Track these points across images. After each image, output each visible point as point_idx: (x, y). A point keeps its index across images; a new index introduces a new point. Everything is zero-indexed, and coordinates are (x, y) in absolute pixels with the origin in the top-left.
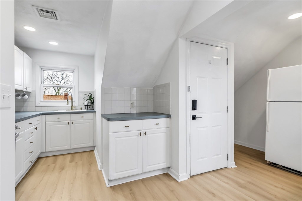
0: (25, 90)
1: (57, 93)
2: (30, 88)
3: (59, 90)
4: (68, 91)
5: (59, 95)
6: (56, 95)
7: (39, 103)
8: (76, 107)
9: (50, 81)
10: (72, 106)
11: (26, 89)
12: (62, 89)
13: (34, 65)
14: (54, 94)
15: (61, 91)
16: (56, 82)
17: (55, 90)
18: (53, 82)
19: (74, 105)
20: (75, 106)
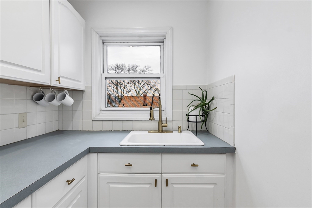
0: (54, 84)
1: (137, 94)
2: (80, 82)
3: (139, 92)
4: (147, 92)
5: (139, 96)
6: (137, 96)
7: (98, 112)
8: (168, 123)
9: (132, 83)
10: (160, 123)
11: (59, 81)
12: (142, 91)
13: (87, 33)
14: (135, 95)
15: (141, 92)
16: (137, 84)
17: (136, 92)
18: (135, 84)
19: (163, 119)
20: (166, 121)
